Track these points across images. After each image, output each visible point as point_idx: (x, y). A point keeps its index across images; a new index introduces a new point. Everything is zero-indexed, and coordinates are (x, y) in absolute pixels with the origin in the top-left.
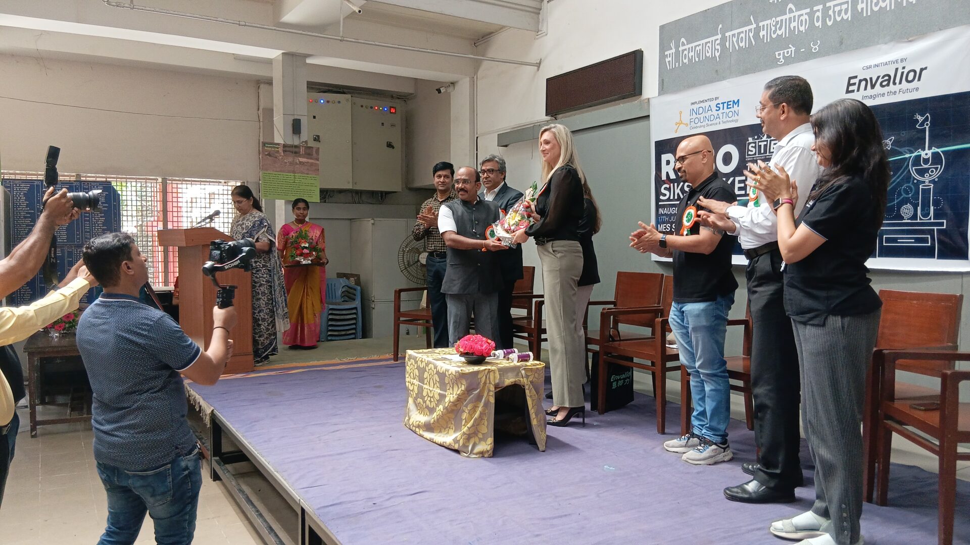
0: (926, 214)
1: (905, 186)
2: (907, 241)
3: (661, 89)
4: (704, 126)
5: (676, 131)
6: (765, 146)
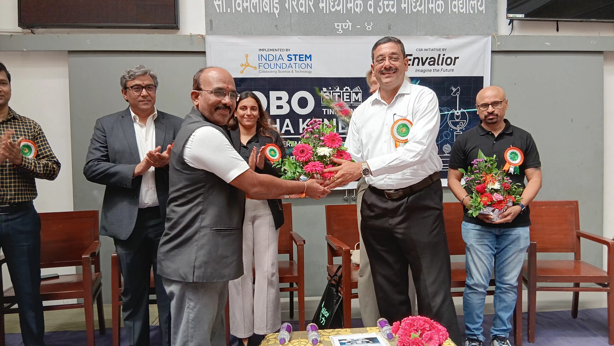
1: (445, 132)
3: (209, 29)
4: (276, 72)
5: (242, 72)
6: (339, 96)
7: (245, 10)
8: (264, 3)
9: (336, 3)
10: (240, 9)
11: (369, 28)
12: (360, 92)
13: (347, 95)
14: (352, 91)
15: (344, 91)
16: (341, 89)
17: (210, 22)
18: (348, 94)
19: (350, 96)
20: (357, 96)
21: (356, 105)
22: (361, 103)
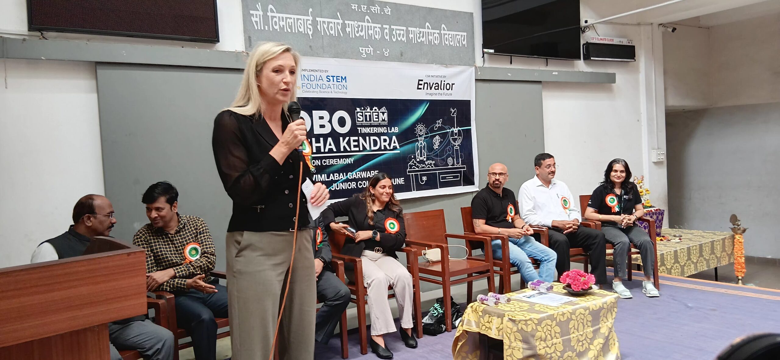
0: (458, 163)
2: (450, 178)
3: (248, 45)
4: (317, 92)
6: (370, 116)
7: (282, 28)
8: (299, 24)
9: (360, 29)
10: (277, 27)
11: (386, 54)
12: (386, 112)
13: (376, 115)
14: (379, 111)
15: (373, 111)
16: (371, 109)
18: (377, 114)
19: (378, 115)
20: (383, 116)
21: (383, 124)
22: (387, 122)
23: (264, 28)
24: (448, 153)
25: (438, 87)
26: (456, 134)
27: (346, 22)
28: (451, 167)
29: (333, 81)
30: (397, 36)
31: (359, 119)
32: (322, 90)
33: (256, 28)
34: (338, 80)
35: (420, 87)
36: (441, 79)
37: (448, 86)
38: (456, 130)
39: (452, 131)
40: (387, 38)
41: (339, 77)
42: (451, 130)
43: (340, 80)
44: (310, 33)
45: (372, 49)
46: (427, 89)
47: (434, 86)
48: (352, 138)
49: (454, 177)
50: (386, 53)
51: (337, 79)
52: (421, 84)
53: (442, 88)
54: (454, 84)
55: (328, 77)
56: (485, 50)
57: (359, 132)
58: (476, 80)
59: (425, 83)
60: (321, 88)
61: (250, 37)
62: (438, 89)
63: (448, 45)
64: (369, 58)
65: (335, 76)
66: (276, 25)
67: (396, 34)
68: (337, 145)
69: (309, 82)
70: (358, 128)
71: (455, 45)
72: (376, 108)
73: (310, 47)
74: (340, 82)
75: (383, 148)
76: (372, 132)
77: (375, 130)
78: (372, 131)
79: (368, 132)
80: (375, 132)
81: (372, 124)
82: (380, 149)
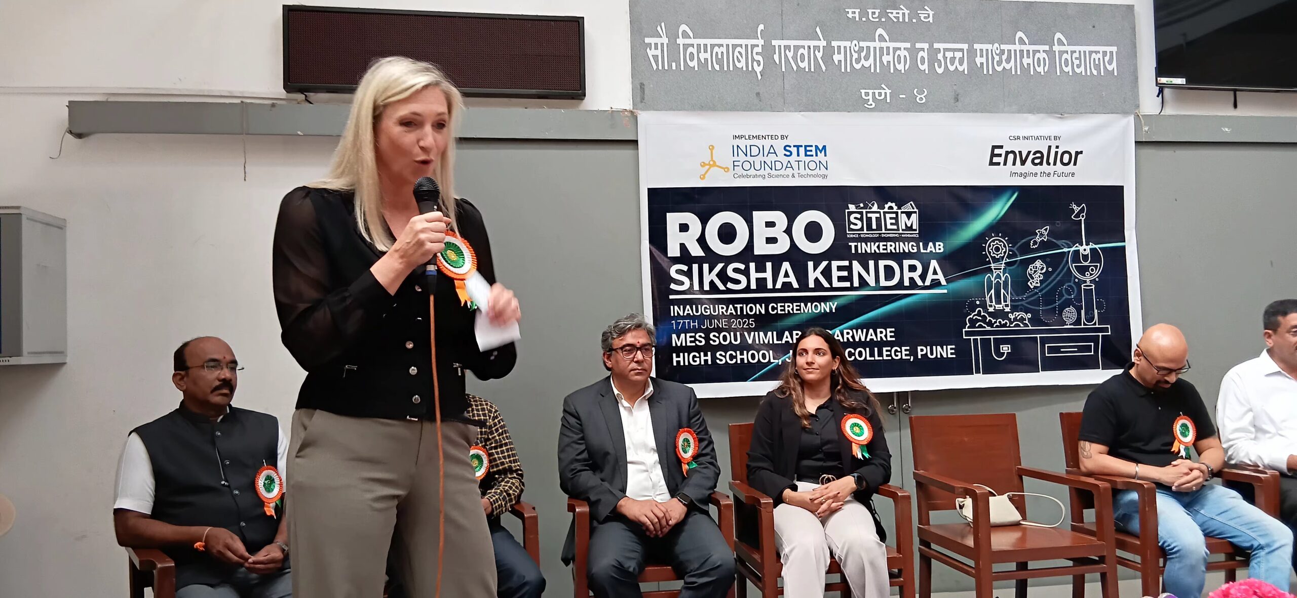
0: (1090, 319)
1: (1066, 285)
2: (1069, 350)
3: (639, 99)
4: (764, 177)
5: (703, 177)
6: (878, 219)
7: (703, 65)
8: (736, 53)
9: (863, 54)
10: (694, 64)
11: (921, 98)
12: (915, 212)
13: (891, 218)
14: (899, 211)
15: (886, 210)
16: (881, 207)
17: (641, 87)
18: (894, 216)
19: (896, 219)
20: (909, 220)
21: (909, 236)
22: (917, 232)
23: (670, 66)
24: (1066, 296)
25: (1040, 158)
26: (1085, 257)
27: (835, 44)
28: (1072, 327)
29: (798, 155)
30: (946, 63)
31: (852, 226)
32: (773, 172)
33: (655, 67)
34: (808, 153)
35: (995, 160)
36: (1049, 143)
37: (1066, 157)
38: (1085, 249)
39: (1075, 251)
40: (925, 67)
41: (812, 146)
42: (1072, 249)
43: (813, 153)
44: (758, 69)
45: (888, 91)
46: (1014, 164)
47: (1031, 157)
48: (835, 264)
49: (1081, 349)
50: (919, 96)
51: (806, 151)
52: (1000, 155)
53: (1052, 160)
54: (1081, 152)
55: (787, 148)
56: (1163, 80)
57: (853, 251)
58: (1137, 143)
59: (1007, 153)
60: (771, 169)
61: (642, 85)
62: (1041, 164)
63: (1071, 74)
64: (881, 106)
65: (801, 146)
66: (692, 59)
67: (945, 58)
68: (802, 276)
69: (749, 158)
70: (850, 244)
71: (1089, 74)
72: (893, 205)
73: (758, 94)
74: (812, 156)
75: (907, 283)
76: (882, 251)
77: (889, 248)
78: (884, 249)
79: (873, 252)
80: (889, 251)
81: (883, 235)
82: (900, 285)
